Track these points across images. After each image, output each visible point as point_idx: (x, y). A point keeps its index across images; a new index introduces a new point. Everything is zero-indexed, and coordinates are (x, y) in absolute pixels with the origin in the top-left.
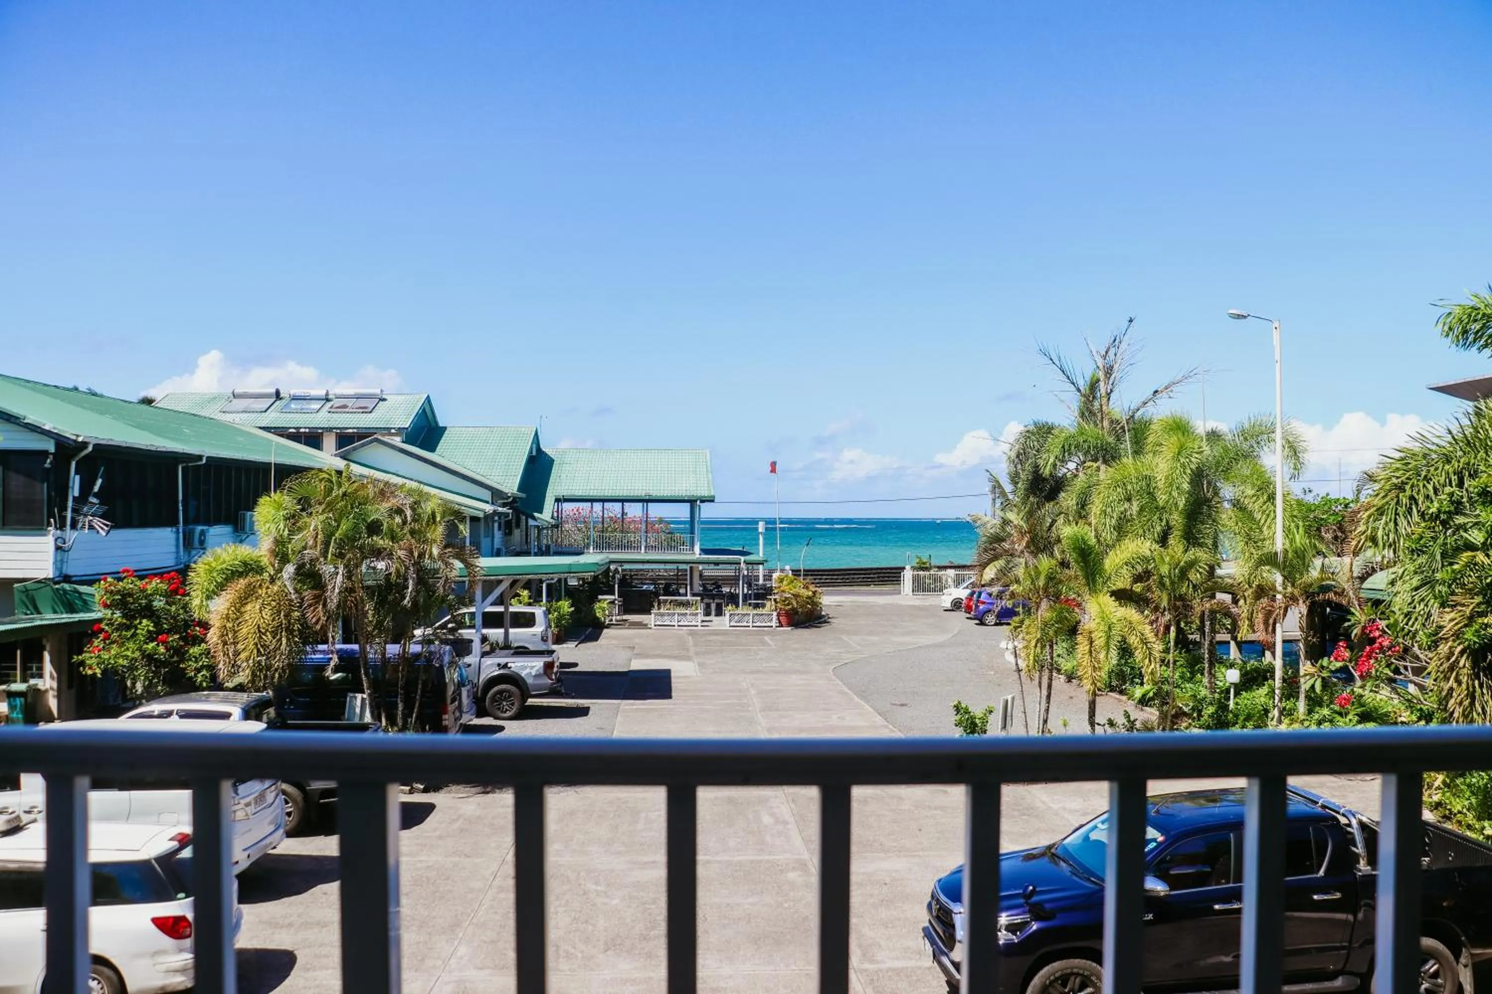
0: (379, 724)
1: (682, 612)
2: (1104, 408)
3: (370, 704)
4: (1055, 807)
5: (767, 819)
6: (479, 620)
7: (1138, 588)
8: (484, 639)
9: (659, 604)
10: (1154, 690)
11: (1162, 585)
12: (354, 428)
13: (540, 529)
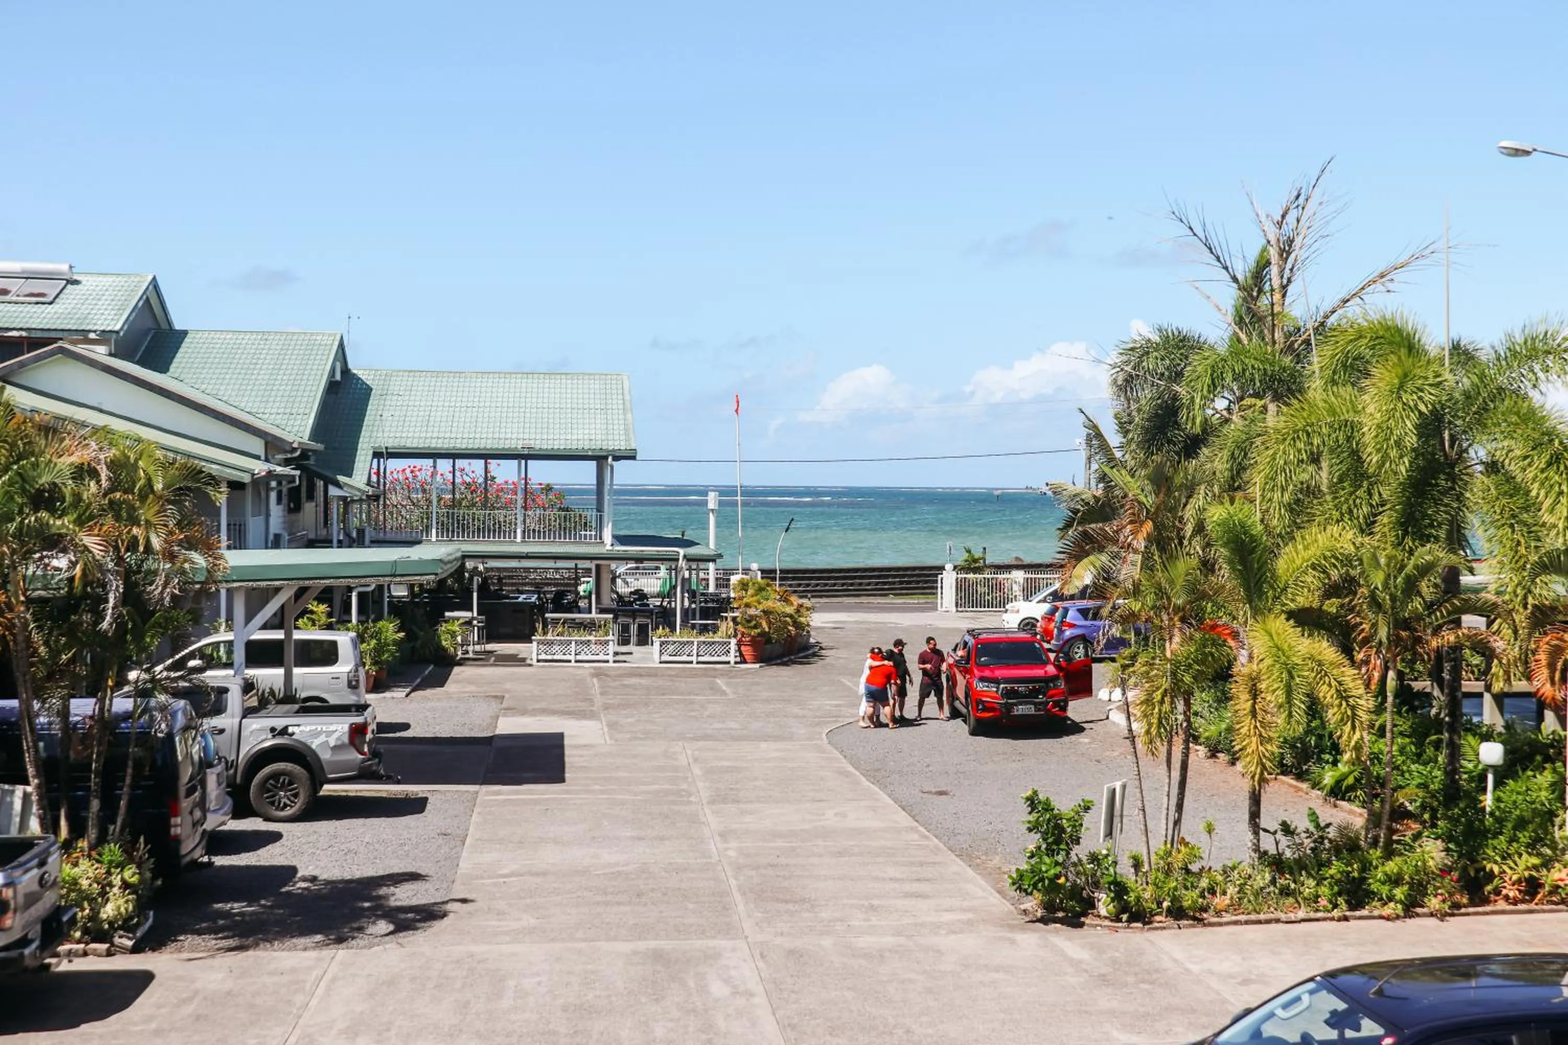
0: (52, 837)
1: (583, 638)
2: (1277, 309)
3: (40, 801)
4: (1195, 968)
5: (718, 989)
6: (239, 655)
7: (1332, 606)
8: (248, 687)
9: (545, 626)
10: (1356, 774)
11: (1375, 603)
12: (21, 329)
13: (346, 502)
